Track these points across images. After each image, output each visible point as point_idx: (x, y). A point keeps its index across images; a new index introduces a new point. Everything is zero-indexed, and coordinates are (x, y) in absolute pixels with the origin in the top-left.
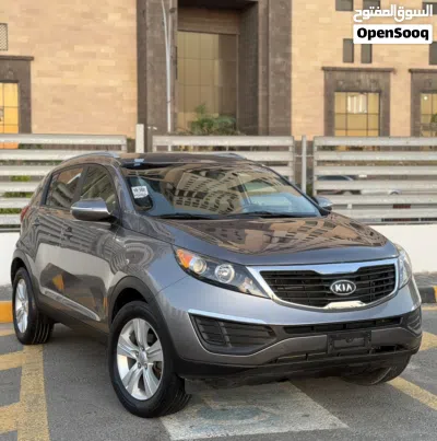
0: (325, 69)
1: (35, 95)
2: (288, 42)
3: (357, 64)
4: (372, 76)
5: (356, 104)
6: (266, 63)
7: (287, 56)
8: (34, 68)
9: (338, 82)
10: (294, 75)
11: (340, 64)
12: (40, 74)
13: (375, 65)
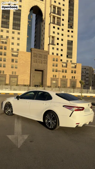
0: (51, 78)
1: (18, 79)
2: (47, 75)
3: (55, 77)
4: (56, 79)
5: (54, 82)
6: (44, 77)
7: (47, 76)
9: (52, 79)
10: (47, 78)
11: (53, 77)
12: (19, 77)
13: (56, 78)
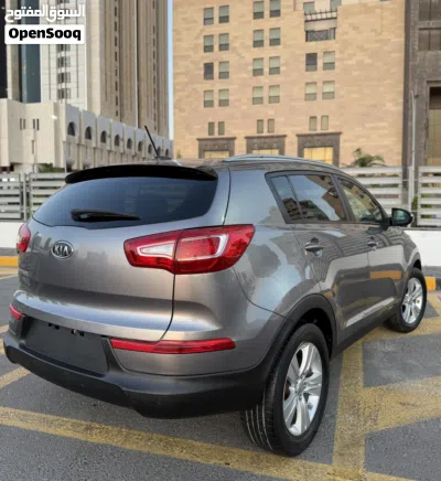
1: (341, 153)
8: (342, 138)
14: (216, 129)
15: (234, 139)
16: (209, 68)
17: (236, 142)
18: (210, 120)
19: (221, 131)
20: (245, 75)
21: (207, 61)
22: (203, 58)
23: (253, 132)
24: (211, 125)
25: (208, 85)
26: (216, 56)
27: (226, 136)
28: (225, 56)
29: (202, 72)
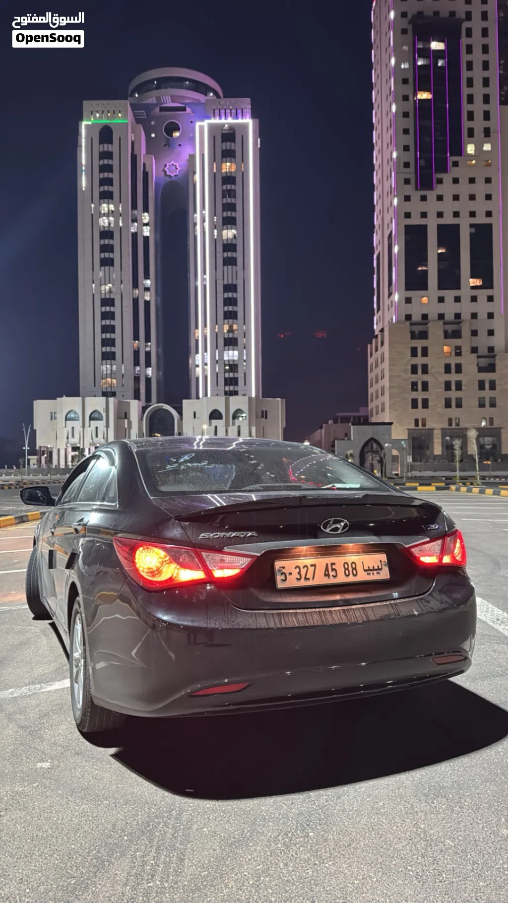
14: (420, 423)
15: (433, 429)
16: (414, 386)
17: (435, 431)
18: (417, 417)
19: (424, 425)
20: (440, 390)
21: (414, 380)
22: (410, 378)
23: (446, 426)
24: (417, 421)
25: (414, 395)
26: (420, 377)
27: (428, 426)
28: (426, 378)
29: (410, 386)
